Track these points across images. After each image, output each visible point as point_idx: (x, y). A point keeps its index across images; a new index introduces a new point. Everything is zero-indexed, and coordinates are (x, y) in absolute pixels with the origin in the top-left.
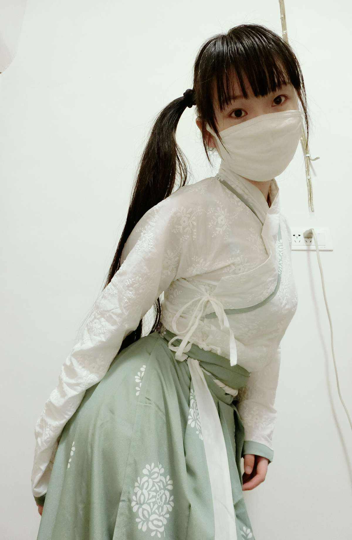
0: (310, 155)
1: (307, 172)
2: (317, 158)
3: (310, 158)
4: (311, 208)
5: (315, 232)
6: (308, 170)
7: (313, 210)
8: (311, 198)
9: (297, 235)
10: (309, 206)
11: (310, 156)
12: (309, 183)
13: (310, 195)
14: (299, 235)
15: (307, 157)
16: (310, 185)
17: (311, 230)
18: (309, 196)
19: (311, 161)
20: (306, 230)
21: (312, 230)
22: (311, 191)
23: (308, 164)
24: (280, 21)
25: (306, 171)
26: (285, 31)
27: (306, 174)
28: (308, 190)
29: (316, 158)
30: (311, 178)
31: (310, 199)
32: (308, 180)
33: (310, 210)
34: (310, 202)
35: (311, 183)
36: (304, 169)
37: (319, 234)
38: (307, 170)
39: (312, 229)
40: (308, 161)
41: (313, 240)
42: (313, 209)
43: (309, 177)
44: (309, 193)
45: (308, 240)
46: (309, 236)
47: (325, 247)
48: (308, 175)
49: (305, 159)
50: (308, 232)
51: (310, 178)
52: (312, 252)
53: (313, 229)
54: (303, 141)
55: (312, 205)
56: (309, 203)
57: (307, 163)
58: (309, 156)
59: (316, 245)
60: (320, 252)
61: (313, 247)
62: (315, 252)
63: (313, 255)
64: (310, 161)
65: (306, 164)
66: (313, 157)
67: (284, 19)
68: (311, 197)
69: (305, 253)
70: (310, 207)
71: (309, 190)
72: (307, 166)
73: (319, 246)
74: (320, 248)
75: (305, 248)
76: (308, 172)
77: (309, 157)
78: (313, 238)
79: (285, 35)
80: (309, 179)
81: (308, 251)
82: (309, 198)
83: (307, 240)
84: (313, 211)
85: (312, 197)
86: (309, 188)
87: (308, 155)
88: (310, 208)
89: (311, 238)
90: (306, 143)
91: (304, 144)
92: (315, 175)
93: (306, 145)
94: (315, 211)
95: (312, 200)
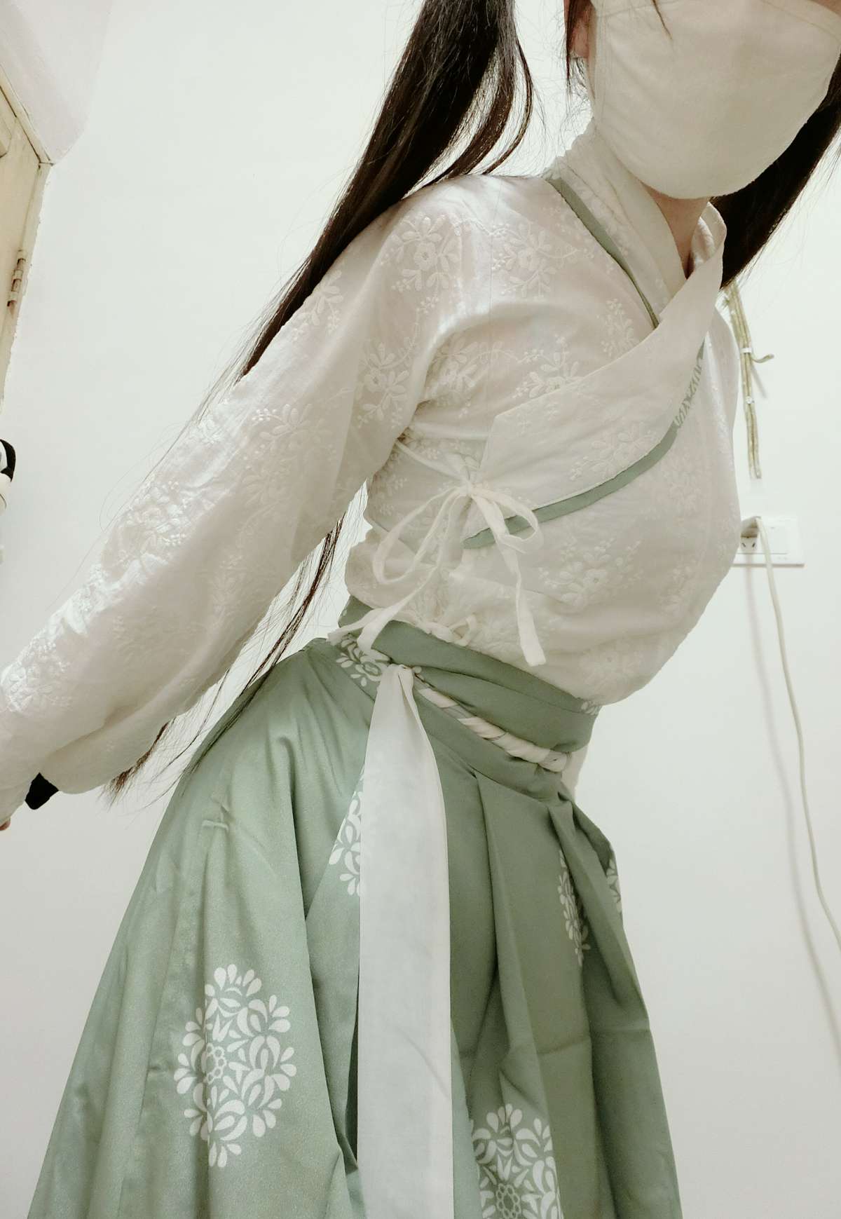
0: (753, 351)
1: (746, 388)
2: (768, 357)
3: (752, 356)
4: (755, 468)
5: (765, 523)
6: (747, 384)
7: (758, 474)
8: (755, 448)
10: (750, 466)
11: (753, 353)
12: (750, 414)
13: (753, 441)
15: (745, 354)
16: (751, 418)
17: (755, 521)
18: (751, 443)
19: (755, 363)
21: (757, 519)
22: (754, 430)
23: (749, 369)
27: (744, 392)
28: (748, 427)
29: (765, 358)
30: (755, 402)
31: (753, 449)
32: (747, 405)
33: (753, 475)
34: (752, 456)
35: (754, 412)
37: (774, 528)
38: (745, 383)
39: (757, 517)
40: (748, 364)
41: (758, 540)
42: (759, 470)
43: (751, 400)
44: (750, 435)
45: (749, 542)
46: (750, 533)
47: (786, 558)
48: (749, 395)
50: (748, 525)
51: (753, 402)
52: (756, 571)
53: (759, 517)
54: (736, 318)
55: (756, 462)
56: (749, 458)
58: (751, 352)
59: (766, 552)
60: (775, 570)
61: (758, 558)
62: (764, 570)
63: (759, 574)
64: (751, 364)
66: (758, 355)
68: (755, 443)
69: (741, 570)
70: (753, 467)
71: (750, 429)
72: (745, 376)
73: (772, 556)
74: (775, 559)
75: (741, 559)
76: (748, 388)
77: (749, 354)
78: (759, 536)
80: (749, 405)
81: (750, 566)
82: (751, 447)
83: (746, 541)
84: (759, 477)
85: (757, 446)
86: (750, 424)
87: (747, 350)
88: (752, 470)
89: (755, 536)
90: (744, 322)
91: (740, 325)
92: (763, 394)
93: (742, 326)
94: (763, 477)
95: (758, 451)
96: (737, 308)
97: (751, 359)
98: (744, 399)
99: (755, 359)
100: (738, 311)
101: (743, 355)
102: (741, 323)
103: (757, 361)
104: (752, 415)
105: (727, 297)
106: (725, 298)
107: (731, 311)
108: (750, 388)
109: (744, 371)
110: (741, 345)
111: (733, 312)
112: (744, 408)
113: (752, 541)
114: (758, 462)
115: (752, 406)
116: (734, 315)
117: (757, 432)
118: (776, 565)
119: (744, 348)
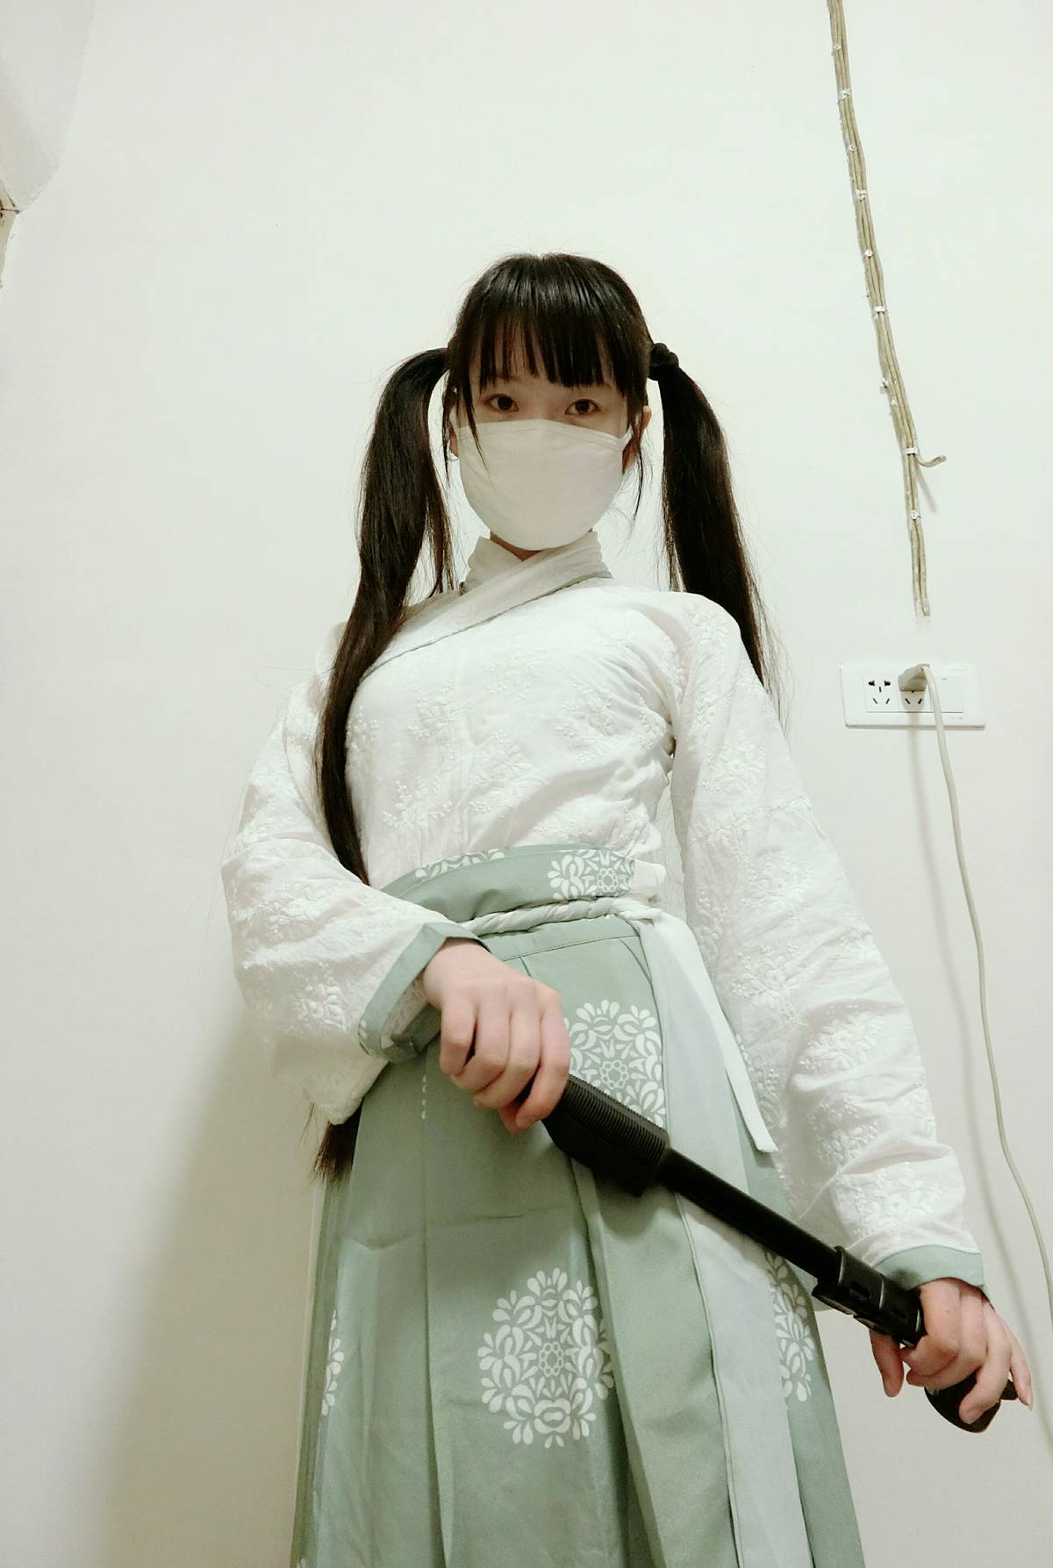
0: (918, 451)
1: (910, 499)
2: (939, 460)
3: (918, 458)
4: (921, 603)
5: (935, 674)
6: (912, 494)
7: (925, 610)
8: (922, 576)
9: (880, 683)
10: (916, 599)
11: (919, 454)
12: (915, 533)
13: (919, 566)
14: (887, 684)
15: (909, 455)
16: (916, 539)
17: (923, 670)
18: (917, 570)
19: (921, 467)
20: (908, 667)
21: (924, 668)
22: (921, 553)
23: (913, 476)
24: (831, 61)
25: (907, 498)
26: (844, 92)
27: (908, 504)
28: (911, 548)
29: (934, 460)
30: (922, 516)
31: (919, 578)
32: (911, 521)
33: (919, 611)
34: (917, 587)
35: (921, 531)
36: (901, 491)
37: (944, 679)
38: (909, 493)
39: (924, 665)
40: (913, 469)
41: (926, 695)
42: (928, 606)
43: (917, 515)
44: (916, 559)
45: (914, 698)
46: (915, 685)
47: (961, 718)
48: (913, 509)
49: (904, 461)
50: (912, 675)
51: (919, 517)
52: (923, 733)
53: (928, 666)
54: (898, 408)
55: (923, 595)
56: (914, 589)
57: (908, 473)
58: (916, 453)
59: (936, 711)
60: (948, 733)
61: (926, 718)
62: (934, 733)
63: (927, 739)
64: (917, 467)
65: (905, 476)
66: (926, 457)
67: (842, 56)
68: (922, 571)
69: (904, 733)
70: (919, 600)
71: (915, 552)
72: (909, 485)
73: (943, 714)
74: (947, 719)
75: (904, 719)
76: (913, 500)
77: (914, 454)
78: (926, 690)
79: (846, 101)
80: (914, 520)
81: (913, 728)
82: (917, 578)
83: (909, 695)
84: (926, 614)
85: (925, 573)
86: (915, 546)
87: (911, 451)
88: (919, 605)
89: (922, 690)
90: (908, 416)
91: (902, 419)
92: (933, 507)
93: (905, 420)
94: (931, 614)
95: (925, 580)
96: (899, 396)
97: (916, 461)
98: (908, 513)
99: (922, 462)
100: (900, 400)
101: (907, 457)
102: (904, 416)
103: (926, 465)
104: (918, 535)
105: (887, 383)
106: (884, 384)
107: (890, 400)
108: (915, 501)
109: (908, 478)
110: (904, 444)
111: (894, 402)
112: (908, 524)
113: (917, 695)
114: (926, 595)
115: (918, 523)
116: (895, 405)
117: (924, 556)
118: (947, 727)
119: (908, 447)
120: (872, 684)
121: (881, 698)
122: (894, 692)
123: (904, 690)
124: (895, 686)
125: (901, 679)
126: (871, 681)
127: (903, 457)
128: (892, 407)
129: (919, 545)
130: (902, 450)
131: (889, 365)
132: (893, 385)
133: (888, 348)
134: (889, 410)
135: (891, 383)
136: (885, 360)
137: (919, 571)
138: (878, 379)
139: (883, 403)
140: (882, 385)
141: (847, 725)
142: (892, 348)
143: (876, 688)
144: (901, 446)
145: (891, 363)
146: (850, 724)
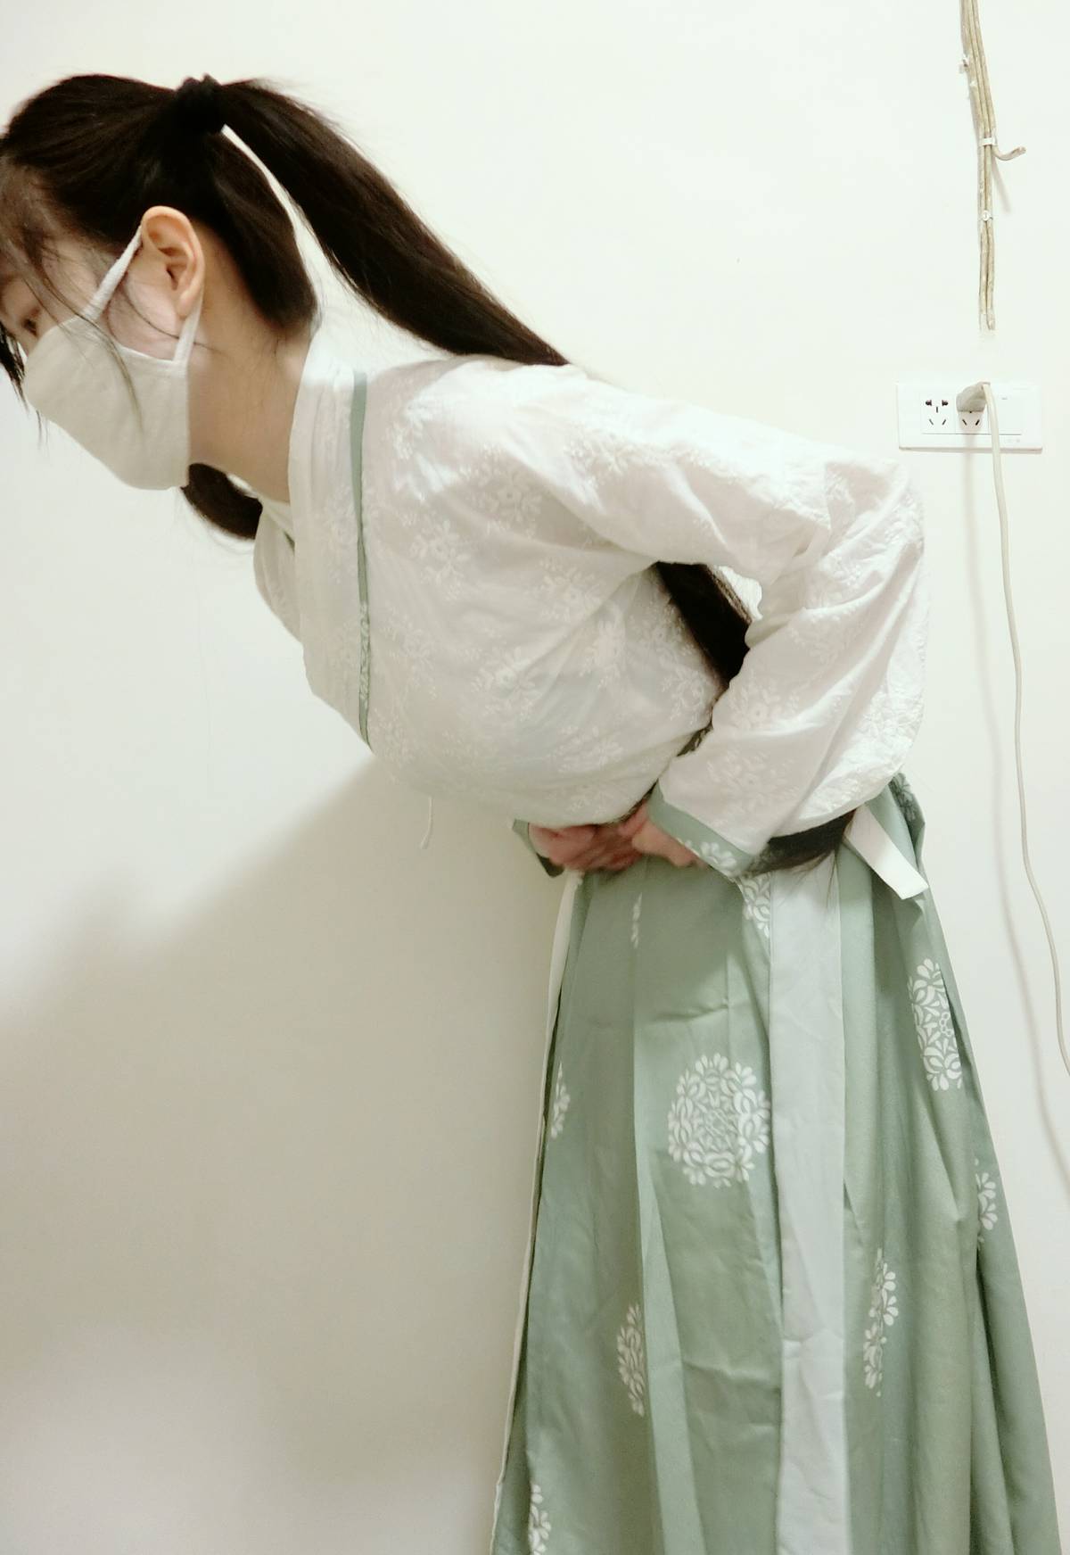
0: (996, 142)
1: (983, 198)
2: (1018, 152)
3: (995, 150)
4: (987, 315)
5: (995, 393)
6: (985, 191)
7: (990, 322)
8: (990, 285)
9: (937, 403)
10: (981, 311)
11: (996, 146)
12: (985, 236)
13: (987, 275)
14: (945, 404)
15: (985, 146)
16: (987, 243)
17: (982, 388)
18: (984, 278)
19: (997, 159)
20: (968, 385)
21: (984, 386)
22: (991, 259)
23: (988, 171)
25: (980, 196)
27: (980, 204)
28: (981, 257)
29: (1013, 152)
30: (994, 218)
31: (987, 287)
32: (982, 223)
33: (984, 323)
34: (984, 297)
35: (992, 234)
36: (973, 189)
37: (1005, 398)
38: (982, 190)
39: (985, 383)
40: (989, 163)
41: (984, 416)
42: (993, 319)
43: (988, 216)
44: (984, 267)
45: (971, 419)
46: (974, 405)
47: (1018, 441)
48: (986, 209)
49: (979, 154)
50: (972, 394)
51: (991, 218)
52: (978, 456)
53: (989, 384)
54: (977, 94)
55: (989, 307)
56: (980, 300)
57: (983, 167)
58: (993, 144)
59: (994, 434)
60: (1004, 456)
61: (982, 441)
62: (989, 456)
63: (983, 462)
64: (993, 160)
65: (980, 171)
66: (1003, 150)
68: (990, 280)
69: (958, 455)
70: (984, 313)
71: (984, 258)
72: (983, 180)
73: (1001, 436)
74: (1005, 442)
75: (960, 441)
76: (986, 198)
77: (991, 146)
78: (986, 410)
80: (986, 222)
81: (969, 450)
82: (983, 288)
83: (966, 416)
84: (991, 327)
85: (992, 282)
86: (985, 251)
87: (988, 141)
88: (983, 317)
89: (981, 410)
90: (987, 99)
91: (981, 102)
92: (1007, 207)
93: (984, 105)
94: (996, 328)
95: (992, 290)
96: (980, 76)
97: (992, 153)
98: (980, 214)
99: (1000, 154)
100: (981, 80)
101: (983, 148)
102: (984, 99)
103: (1003, 158)
104: (988, 238)
105: (967, 61)
106: (964, 61)
107: (970, 81)
108: (989, 200)
109: (983, 172)
110: (981, 133)
111: (974, 83)
112: (979, 226)
113: (974, 418)
114: (992, 306)
115: (989, 225)
116: (974, 88)
117: (993, 263)
118: (1004, 450)
119: (985, 137)
120: (929, 403)
121: (938, 419)
122: (951, 412)
123: (961, 410)
124: (953, 405)
125: (959, 398)
126: (929, 400)
127: (979, 148)
128: (972, 90)
129: (988, 249)
130: (978, 139)
131: (971, 40)
132: (974, 64)
133: (971, 18)
134: (967, 93)
135: (972, 61)
136: (967, 32)
137: (987, 280)
138: (957, 55)
139: (962, 83)
140: (962, 63)
141: (901, 448)
142: (976, 18)
143: (933, 408)
144: (977, 134)
145: (974, 37)
146: (903, 446)
